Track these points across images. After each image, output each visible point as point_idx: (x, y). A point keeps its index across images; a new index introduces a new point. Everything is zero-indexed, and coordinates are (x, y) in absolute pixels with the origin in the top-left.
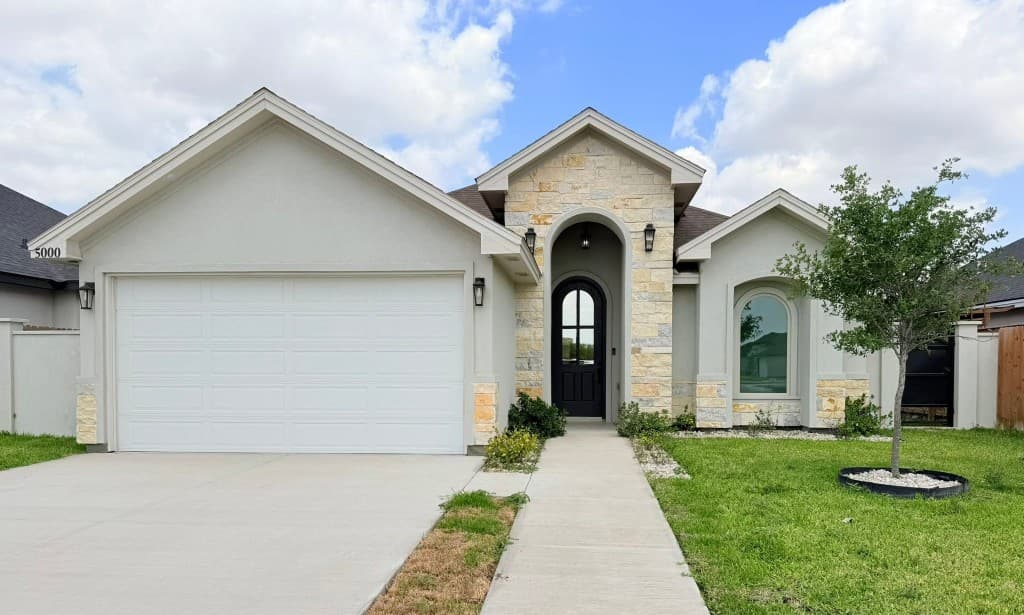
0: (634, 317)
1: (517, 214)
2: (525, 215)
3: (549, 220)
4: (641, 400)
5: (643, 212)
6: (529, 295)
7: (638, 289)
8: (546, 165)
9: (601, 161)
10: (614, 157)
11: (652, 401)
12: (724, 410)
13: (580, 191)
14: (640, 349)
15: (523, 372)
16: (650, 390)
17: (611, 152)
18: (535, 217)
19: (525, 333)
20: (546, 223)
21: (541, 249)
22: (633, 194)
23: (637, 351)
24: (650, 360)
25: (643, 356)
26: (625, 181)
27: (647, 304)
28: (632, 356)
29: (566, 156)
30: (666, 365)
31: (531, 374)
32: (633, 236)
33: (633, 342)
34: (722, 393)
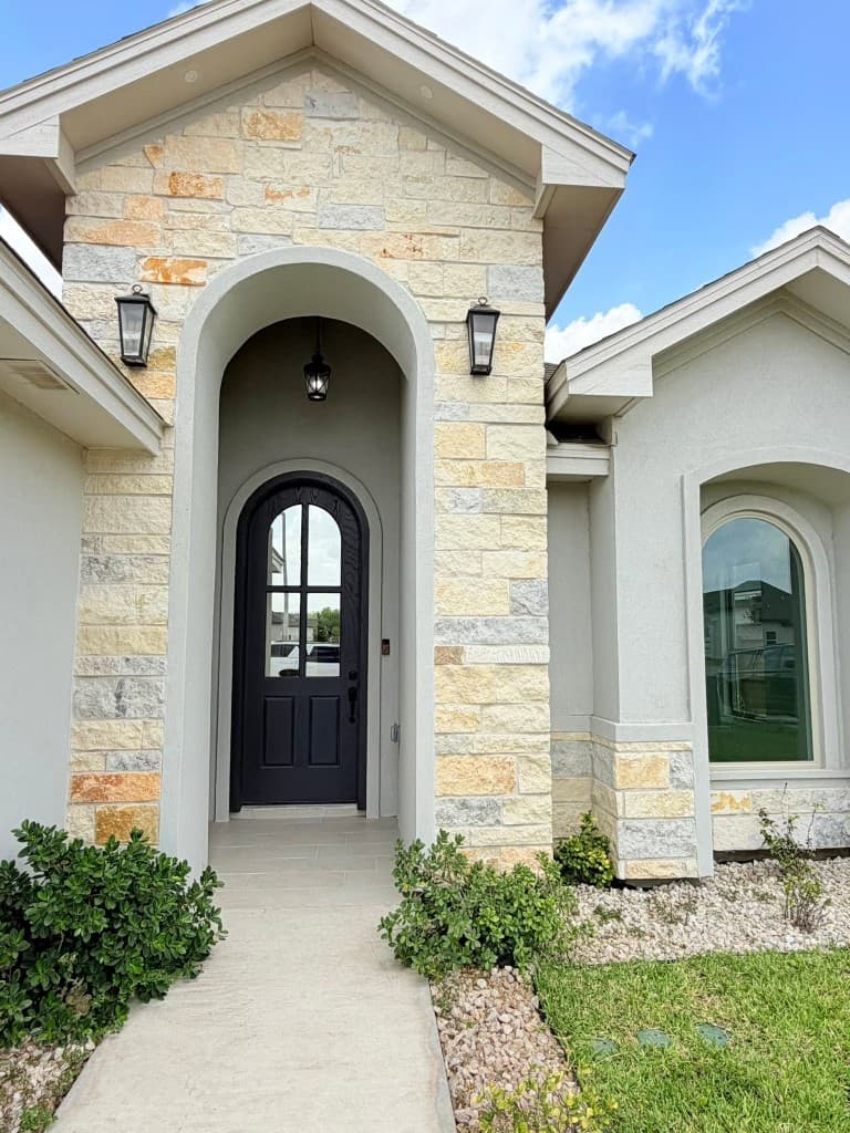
0: (443, 557)
1: (101, 251)
2: (125, 255)
3: (195, 275)
4: (464, 805)
5: (460, 271)
6: (126, 484)
7: (450, 479)
8: (190, 129)
9: (346, 134)
10: (381, 126)
11: (496, 807)
12: (689, 827)
13: (289, 204)
14: (458, 651)
15: (95, 725)
16: (490, 775)
17: (375, 113)
18: (155, 263)
19: (109, 600)
20: (186, 283)
21: (170, 354)
22: (433, 224)
23: (448, 656)
24: (488, 685)
25: (468, 672)
26: (412, 188)
27: (477, 518)
28: (437, 672)
29: (248, 112)
30: (531, 696)
31: (124, 732)
32: (437, 331)
33: (439, 630)
34: (685, 778)
